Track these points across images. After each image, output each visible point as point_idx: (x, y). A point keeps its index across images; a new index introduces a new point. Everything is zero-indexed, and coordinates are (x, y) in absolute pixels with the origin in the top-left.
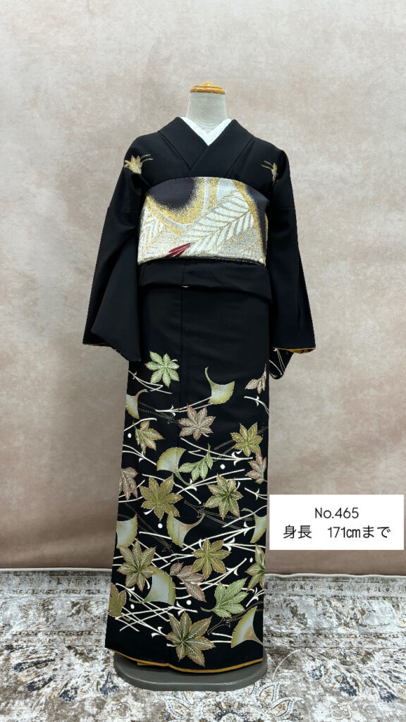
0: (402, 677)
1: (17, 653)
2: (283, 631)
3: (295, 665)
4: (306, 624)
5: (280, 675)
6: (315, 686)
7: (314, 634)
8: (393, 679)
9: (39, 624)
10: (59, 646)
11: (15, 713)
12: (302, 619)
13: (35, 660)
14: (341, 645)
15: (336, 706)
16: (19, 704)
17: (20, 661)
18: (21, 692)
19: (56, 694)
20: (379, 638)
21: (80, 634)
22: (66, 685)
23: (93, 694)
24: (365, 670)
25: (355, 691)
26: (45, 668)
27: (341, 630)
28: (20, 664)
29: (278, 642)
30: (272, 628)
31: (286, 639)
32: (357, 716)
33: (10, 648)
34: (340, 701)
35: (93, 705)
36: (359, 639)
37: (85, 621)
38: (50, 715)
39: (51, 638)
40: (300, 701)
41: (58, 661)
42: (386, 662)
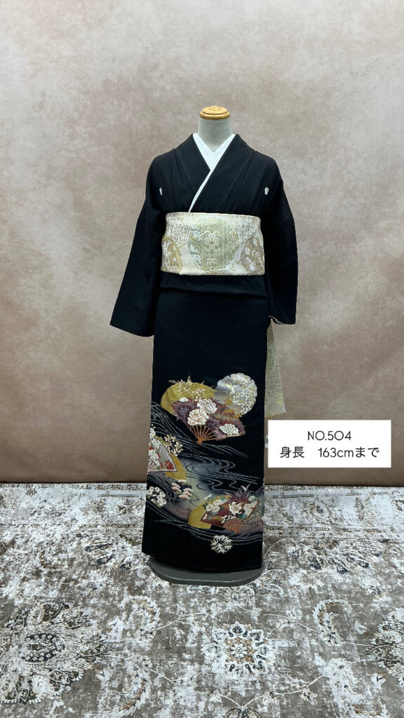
0: (357, 558)
1: (86, 539)
3: (281, 548)
4: (293, 521)
5: (270, 556)
6: (293, 562)
7: (298, 528)
8: (349, 559)
9: (97, 519)
10: (113, 534)
11: (92, 578)
12: (290, 519)
13: (98, 544)
14: (316, 536)
15: (305, 576)
16: (93, 573)
17: (88, 545)
18: (93, 565)
19: (117, 566)
20: (345, 531)
21: (128, 526)
22: (123, 561)
23: (140, 567)
24: (331, 554)
25: (320, 567)
26: (107, 550)
27: (318, 526)
28: (89, 547)
29: (270, 533)
30: (267, 523)
31: (277, 531)
32: (319, 583)
33: (79, 535)
34: (309, 573)
35: (142, 573)
36: (331, 532)
37: (131, 519)
38: (115, 579)
39: (107, 529)
40: (281, 572)
41: (114, 545)
42: (347, 548)
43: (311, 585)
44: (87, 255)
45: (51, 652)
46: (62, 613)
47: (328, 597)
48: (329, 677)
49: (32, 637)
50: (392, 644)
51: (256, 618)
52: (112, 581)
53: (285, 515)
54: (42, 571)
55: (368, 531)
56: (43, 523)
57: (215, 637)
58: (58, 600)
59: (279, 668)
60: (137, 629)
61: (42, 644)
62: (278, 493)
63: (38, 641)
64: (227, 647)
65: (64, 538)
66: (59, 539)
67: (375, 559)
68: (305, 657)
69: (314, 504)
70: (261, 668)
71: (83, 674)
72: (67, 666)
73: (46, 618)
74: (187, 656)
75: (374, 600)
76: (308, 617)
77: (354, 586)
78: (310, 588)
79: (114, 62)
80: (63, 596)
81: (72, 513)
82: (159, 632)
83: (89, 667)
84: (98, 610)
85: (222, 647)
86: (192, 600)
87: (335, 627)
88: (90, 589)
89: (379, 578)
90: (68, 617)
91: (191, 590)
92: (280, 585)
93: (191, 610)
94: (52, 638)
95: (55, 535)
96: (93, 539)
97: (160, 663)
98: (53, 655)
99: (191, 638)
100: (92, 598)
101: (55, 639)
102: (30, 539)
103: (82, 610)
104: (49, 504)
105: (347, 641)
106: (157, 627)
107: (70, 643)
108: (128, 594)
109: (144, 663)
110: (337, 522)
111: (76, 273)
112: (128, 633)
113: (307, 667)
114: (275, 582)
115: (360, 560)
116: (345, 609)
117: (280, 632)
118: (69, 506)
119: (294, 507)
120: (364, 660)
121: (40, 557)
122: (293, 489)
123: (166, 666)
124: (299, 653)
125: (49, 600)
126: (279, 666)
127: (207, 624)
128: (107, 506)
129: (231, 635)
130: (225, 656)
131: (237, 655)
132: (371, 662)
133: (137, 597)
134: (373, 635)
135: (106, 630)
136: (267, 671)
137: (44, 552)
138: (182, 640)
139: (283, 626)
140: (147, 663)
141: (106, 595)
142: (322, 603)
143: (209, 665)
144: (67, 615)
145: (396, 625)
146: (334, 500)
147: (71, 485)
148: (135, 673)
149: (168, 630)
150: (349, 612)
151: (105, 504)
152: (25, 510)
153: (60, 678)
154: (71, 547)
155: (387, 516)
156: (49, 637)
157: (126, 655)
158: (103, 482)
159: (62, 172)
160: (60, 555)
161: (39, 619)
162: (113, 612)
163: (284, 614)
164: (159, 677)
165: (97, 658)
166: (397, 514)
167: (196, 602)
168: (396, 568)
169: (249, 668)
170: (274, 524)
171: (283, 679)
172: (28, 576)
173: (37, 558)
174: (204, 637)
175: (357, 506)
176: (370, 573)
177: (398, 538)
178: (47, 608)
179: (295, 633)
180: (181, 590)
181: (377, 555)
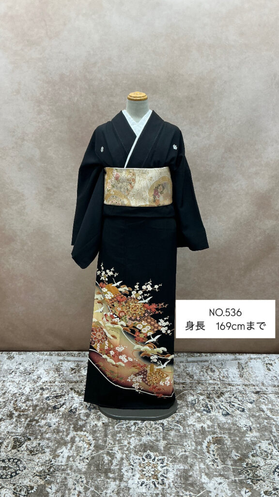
0: (236, 405)
1: (46, 392)
2: (181, 381)
8: (231, 406)
9: (55, 377)
10: (66, 388)
11: (49, 419)
12: (191, 377)
13: (55, 395)
14: (209, 389)
15: (200, 418)
16: (50, 415)
17: (48, 395)
18: (50, 410)
20: (230, 385)
21: (76, 382)
22: (71, 407)
23: (84, 411)
24: (218, 401)
25: (210, 411)
27: (211, 381)
28: (48, 397)
31: (181, 385)
32: (209, 423)
34: (202, 416)
35: (84, 416)
36: (219, 386)
37: (79, 377)
38: (65, 420)
39: (62, 384)
41: (66, 395)
42: (230, 397)
43: (203, 424)
44: (50, 192)
45: (16, 472)
46: (26, 443)
47: (214, 433)
48: (211, 490)
49: (3, 461)
50: (257, 467)
51: (162, 448)
52: (62, 421)
54: (14, 414)
55: (246, 386)
56: (17, 380)
57: (132, 462)
58: (23, 435)
59: (176, 484)
60: (78, 455)
61: (10, 465)
62: (184, 359)
63: (8, 464)
64: (140, 469)
65: (31, 391)
67: (250, 406)
68: (195, 476)
69: (208, 367)
70: (163, 484)
71: (37, 487)
72: (26, 482)
73: (14, 447)
74: (111, 475)
75: (247, 435)
76: (199, 447)
77: (233, 425)
78: (202, 427)
79: (67, 61)
80: (28, 431)
81: (39, 373)
82: (93, 458)
83: (41, 482)
84: (51, 442)
85: (136, 469)
86: (118, 435)
87: (218, 454)
88: (47, 427)
89: (251, 419)
90: (29, 447)
91: (118, 428)
92: (181, 425)
93: (117, 443)
94: (17, 462)
95: (25, 388)
96: (51, 391)
97: (92, 480)
98: (17, 474)
99: (115, 462)
100: (47, 433)
101: (19, 462)
103: (40, 442)
104: (23, 366)
105: (225, 464)
106: (91, 454)
107: (30, 465)
108: (73, 431)
109: (80, 480)
110: (224, 379)
111: (42, 205)
112: (71, 459)
113: (196, 484)
114: (178, 422)
115: (239, 406)
116: (226, 441)
117: (178, 458)
118: (37, 368)
119: (194, 368)
120: (237, 479)
121: (14, 404)
122: (194, 357)
123: (96, 482)
124: (191, 473)
125: (17, 434)
126: (176, 483)
127: (127, 452)
128: (63, 368)
129: (144, 460)
130: (138, 476)
131: (147, 475)
132: (242, 480)
133: (79, 433)
134: (244, 460)
135: (56, 456)
136: (167, 487)
137: (17, 400)
138: (108, 464)
139: (181, 454)
140: (83, 480)
141: (57, 431)
142: (209, 438)
143: (127, 482)
144: (29, 445)
145: (262, 453)
146: (223, 364)
147: (38, 353)
148: (74, 487)
149: (99, 456)
150: (228, 444)
151: (62, 366)
152: (6, 371)
153: (20, 491)
154: (36, 397)
155: (260, 375)
156: (16, 461)
157: (68, 474)
158: (61, 351)
159: (33, 136)
160: (27, 402)
161: (9, 448)
162: (61, 443)
163: (182, 445)
164: (90, 490)
165: (48, 476)
166: (267, 373)
167: (120, 437)
168: (263, 411)
169: (154, 484)
171: (178, 492)
172: (4, 417)
173: (12, 404)
174: (125, 461)
175: (239, 368)
176: (245, 416)
177: (267, 390)
178: (16, 440)
179: (189, 459)
180: (111, 428)
181: (251, 403)
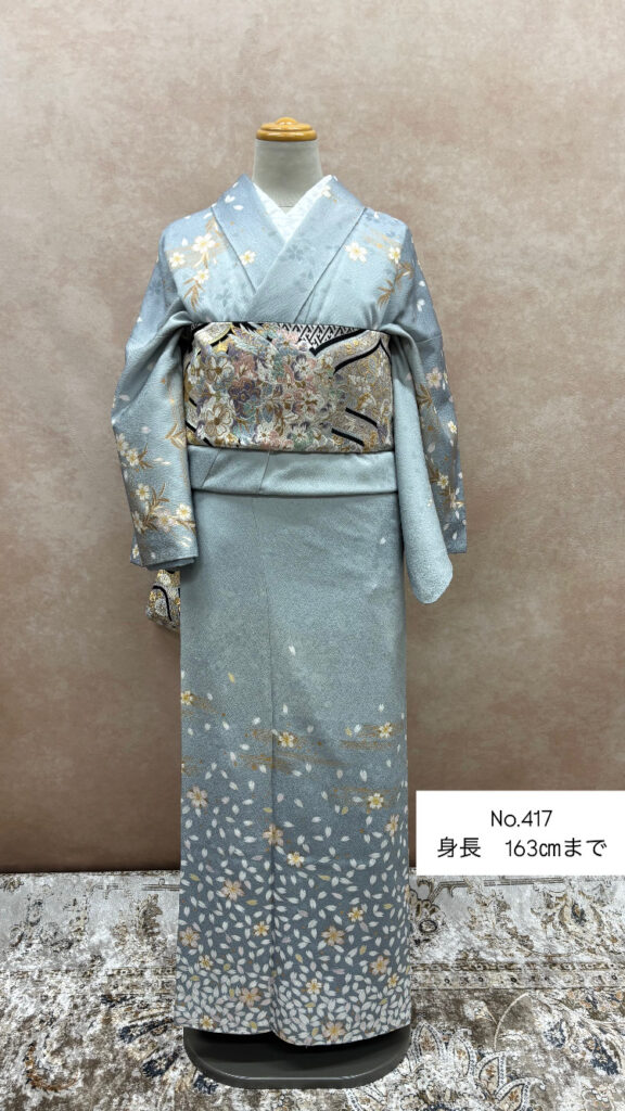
3: (524, 1020)
4: (531, 948)
5: (504, 1039)
6: (556, 1058)
7: (545, 964)
19: (187, 1081)
26: (164, 1036)
29: (497, 980)
33: (107, 999)
40: (538, 1086)
53: (514, 934)
66: (66, 1009)
102: (6, 1011)
170: (495, 955)
